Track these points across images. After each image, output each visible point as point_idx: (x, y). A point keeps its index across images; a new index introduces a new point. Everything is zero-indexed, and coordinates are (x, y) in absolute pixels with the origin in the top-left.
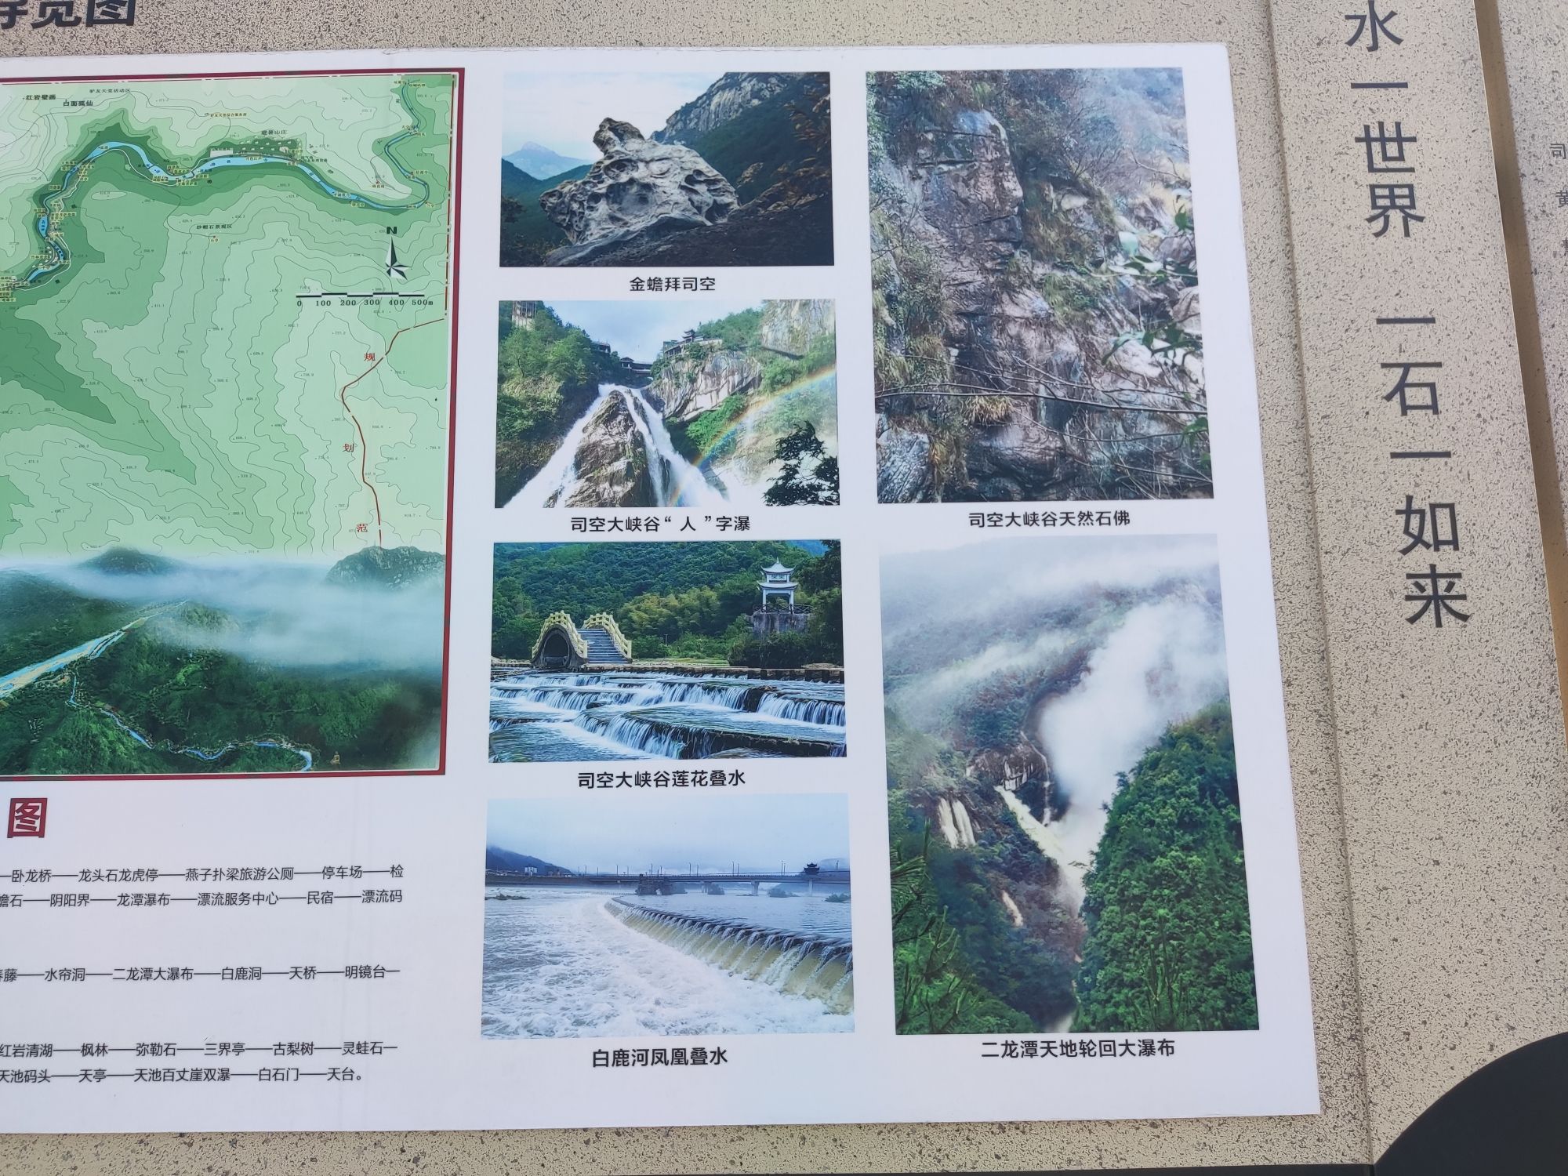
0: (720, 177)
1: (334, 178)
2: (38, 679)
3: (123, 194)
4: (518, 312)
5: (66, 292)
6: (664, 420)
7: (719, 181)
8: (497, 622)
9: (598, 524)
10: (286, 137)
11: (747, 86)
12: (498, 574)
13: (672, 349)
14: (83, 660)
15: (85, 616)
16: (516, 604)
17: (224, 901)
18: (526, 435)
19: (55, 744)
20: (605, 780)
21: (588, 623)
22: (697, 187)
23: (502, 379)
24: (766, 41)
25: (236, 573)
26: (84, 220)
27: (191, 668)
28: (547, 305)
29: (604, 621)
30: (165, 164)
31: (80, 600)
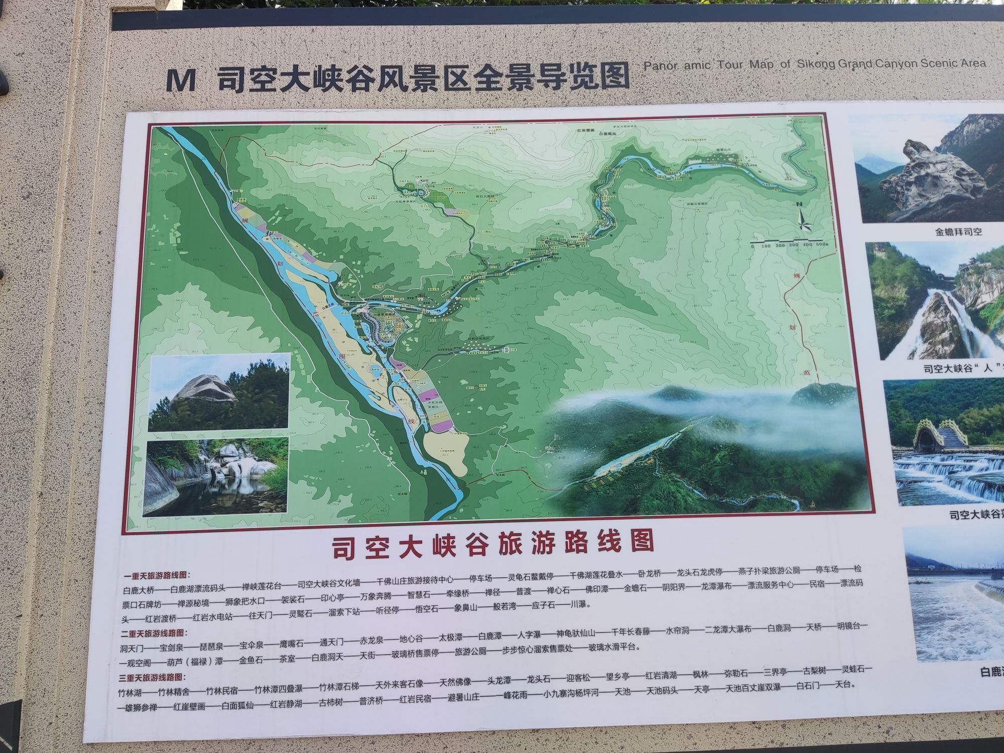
0: (975, 172)
1: (762, 175)
2: (636, 461)
3: (641, 185)
4: (877, 248)
5: (617, 241)
6: (966, 309)
7: (975, 174)
8: (892, 426)
9: (939, 369)
10: (731, 152)
11: (982, 122)
12: (888, 398)
13: (964, 269)
14: (660, 450)
15: (657, 424)
16: (900, 415)
17: (763, 586)
18: (891, 318)
19: (651, 498)
20: (965, 515)
21: (942, 425)
22: (963, 178)
23: (873, 287)
24: (984, 97)
25: (740, 400)
26: (620, 200)
27: (722, 453)
28: (892, 244)
29: (950, 424)
30: (663, 168)
31: (653, 416)
